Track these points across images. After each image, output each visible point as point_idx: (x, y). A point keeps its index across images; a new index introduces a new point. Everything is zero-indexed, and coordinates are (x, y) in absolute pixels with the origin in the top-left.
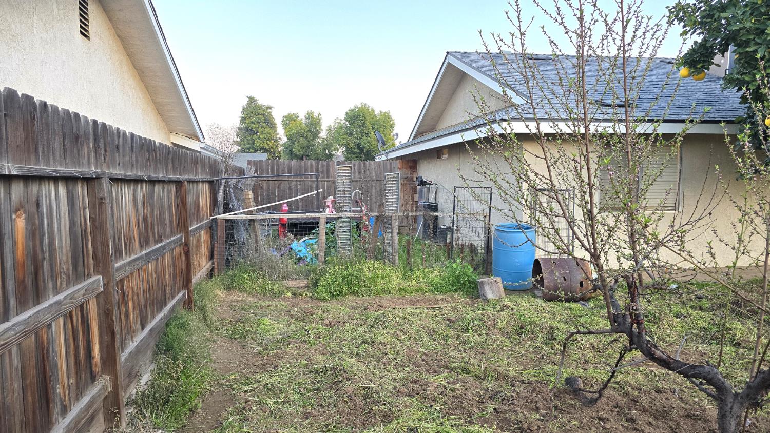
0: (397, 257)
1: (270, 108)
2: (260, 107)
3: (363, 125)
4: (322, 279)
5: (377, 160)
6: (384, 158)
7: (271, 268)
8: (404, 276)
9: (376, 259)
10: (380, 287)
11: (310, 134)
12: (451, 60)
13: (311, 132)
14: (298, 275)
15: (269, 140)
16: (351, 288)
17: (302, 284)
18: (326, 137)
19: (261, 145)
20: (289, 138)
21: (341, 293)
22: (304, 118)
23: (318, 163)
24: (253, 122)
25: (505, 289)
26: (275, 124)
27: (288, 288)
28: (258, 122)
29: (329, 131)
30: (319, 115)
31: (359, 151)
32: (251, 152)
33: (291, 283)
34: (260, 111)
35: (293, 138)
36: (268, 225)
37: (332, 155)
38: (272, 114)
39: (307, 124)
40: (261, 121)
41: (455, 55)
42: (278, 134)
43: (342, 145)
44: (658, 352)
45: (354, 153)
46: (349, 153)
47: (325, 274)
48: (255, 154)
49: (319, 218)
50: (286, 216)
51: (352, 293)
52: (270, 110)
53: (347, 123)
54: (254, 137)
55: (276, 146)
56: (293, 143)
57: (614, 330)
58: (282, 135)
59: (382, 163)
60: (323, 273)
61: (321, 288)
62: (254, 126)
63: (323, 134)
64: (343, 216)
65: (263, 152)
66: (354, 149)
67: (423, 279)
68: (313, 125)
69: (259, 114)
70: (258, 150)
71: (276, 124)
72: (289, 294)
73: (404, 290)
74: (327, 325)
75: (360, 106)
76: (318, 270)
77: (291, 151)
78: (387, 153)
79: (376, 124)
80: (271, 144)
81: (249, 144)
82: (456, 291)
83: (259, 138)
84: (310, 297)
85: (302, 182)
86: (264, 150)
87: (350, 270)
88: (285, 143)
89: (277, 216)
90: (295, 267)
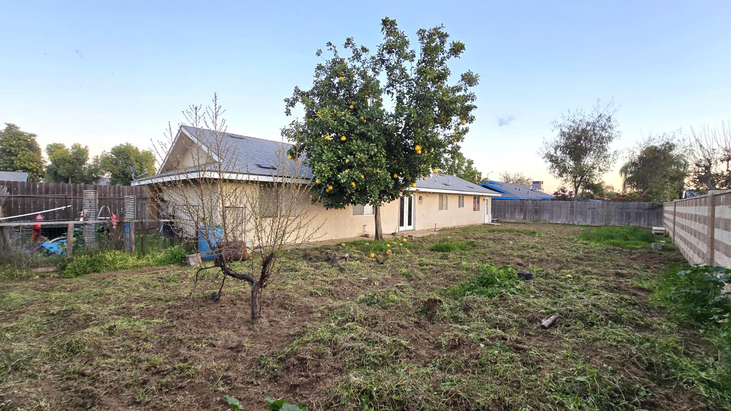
0: (134, 247)
1: (34, 136)
2: (22, 134)
3: (128, 158)
4: (69, 264)
5: (132, 185)
6: (137, 184)
7: (20, 261)
8: (138, 258)
9: (117, 248)
10: (118, 266)
11: (76, 161)
12: (184, 130)
13: (78, 159)
14: (47, 264)
15: (31, 161)
16: (94, 268)
17: (51, 270)
18: (93, 164)
19: (22, 166)
20: (54, 162)
21: (85, 272)
22: (70, 148)
23: (76, 186)
24: (11, 146)
25: (202, 259)
26: (39, 149)
27: (37, 274)
28: (18, 146)
29: (96, 160)
30: (86, 147)
31: (123, 176)
32: (8, 171)
33: (39, 270)
34: (22, 138)
35: (58, 163)
36: (22, 231)
37: (98, 178)
38: (36, 140)
39: (74, 153)
40: (22, 146)
41: (186, 127)
42: (43, 157)
43: (108, 171)
44: (231, 272)
45: (119, 178)
46: (115, 177)
47: (72, 261)
48: (13, 172)
49: (67, 225)
50: (39, 224)
51: (94, 271)
52: (33, 138)
53: (113, 155)
54: (13, 158)
55: (40, 167)
56: (58, 166)
57: (215, 266)
58: (47, 160)
59: (134, 188)
60: (70, 260)
61: (68, 270)
62: (13, 148)
63: (90, 162)
64: (89, 223)
65: (23, 172)
66: (120, 174)
67: (152, 258)
68: (80, 154)
69: (19, 139)
70: (17, 169)
71: (41, 150)
72: (37, 277)
73: (137, 266)
74: (69, 291)
75: (125, 145)
76: (66, 259)
77: (56, 173)
78: (140, 181)
79: (139, 158)
80: (34, 165)
81: (7, 163)
82: (173, 263)
83: (20, 159)
84: (58, 277)
85: (59, 199)
86: (25, 169)
87: (94, 257)
88: (50, 166)
89: (32, 224)
90: (45, 258)
